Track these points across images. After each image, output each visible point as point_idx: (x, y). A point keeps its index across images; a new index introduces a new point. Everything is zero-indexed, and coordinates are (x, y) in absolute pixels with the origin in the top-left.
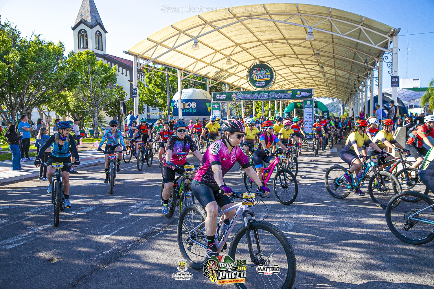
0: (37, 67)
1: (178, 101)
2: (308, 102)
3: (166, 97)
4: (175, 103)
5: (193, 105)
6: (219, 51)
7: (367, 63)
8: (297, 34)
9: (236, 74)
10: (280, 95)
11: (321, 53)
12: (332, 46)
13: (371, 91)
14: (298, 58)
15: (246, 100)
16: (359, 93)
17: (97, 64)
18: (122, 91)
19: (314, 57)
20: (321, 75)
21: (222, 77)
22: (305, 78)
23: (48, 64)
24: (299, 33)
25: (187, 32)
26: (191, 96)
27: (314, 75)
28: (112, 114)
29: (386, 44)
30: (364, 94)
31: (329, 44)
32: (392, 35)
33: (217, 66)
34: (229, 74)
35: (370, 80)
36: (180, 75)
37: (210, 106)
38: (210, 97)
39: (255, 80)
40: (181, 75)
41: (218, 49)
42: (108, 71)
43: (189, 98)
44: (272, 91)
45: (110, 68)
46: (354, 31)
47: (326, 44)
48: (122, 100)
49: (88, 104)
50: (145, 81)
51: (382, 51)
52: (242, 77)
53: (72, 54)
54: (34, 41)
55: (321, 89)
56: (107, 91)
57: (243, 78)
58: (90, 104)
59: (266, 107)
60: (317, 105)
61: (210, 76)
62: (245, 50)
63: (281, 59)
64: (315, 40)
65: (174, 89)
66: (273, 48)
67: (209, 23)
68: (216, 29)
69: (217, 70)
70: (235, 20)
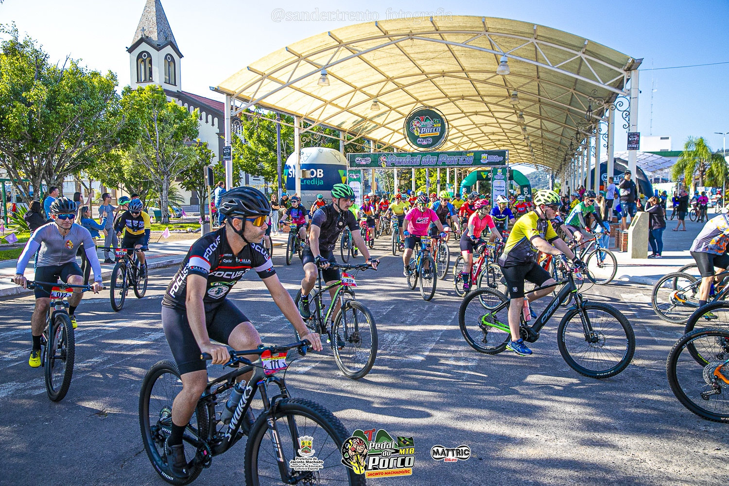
0: (74, 111)
1: (294, 167)
2: (500, 171)
3: (276, 160)
4: (290, 170)
5: (318, 173)
6: (360, 89)
7: (592, 111)
8: (482, 64)
9: (387, 126)
10: (456, 159)
11: (519, 95)
12: (536, 83)
13: (597, 155)
14: (483, 101)
15: (402, 166)
16: (578, 158)
17: (168, 107)
18: (206, 150)
19: (509, 100)
20: (519, 129)
21: (363, 129)
22: (493, 134)
23: (91, 106)
24: (486, 62)
25: (310, 58)
26: (316, 158)
27: (509, 128)
28: (189, 186)
29: (620, 83)
30: (586, 159)
31: (533, 80)
32: (629, 69)
33: (357, 112)
34: (375, 125)
35: (594, 138)
36: (298, 126)
37: (344, 176)
38: (345, 161)
39: (416, 135)
40: (301, 126)
41: (359, 85)
42: (185, 118)
43: (313, 161)
44: (442, 153)
45: (187, 113)
46: (571, 61)
47: (528, 81)
48: (207, 164)
49: (152, 170)
50: (243, 134)
51: (614, 93)
52: (396, 129)
53: (128, 90)
54: (70, 71)
55: (519, 151)
56: (182, 150)
57: (397, 131)
58: (156, 170)
59: (433, 178)
60: (512, 176)
61: (345, 128)
62: (402, 87)
63: (457, 103)
64: (511, 74)
65: (288, 147)
66: (445, 85)
67: (346, 46)
68: (356, 54)
69: (357, 118)
70: (387, 40)
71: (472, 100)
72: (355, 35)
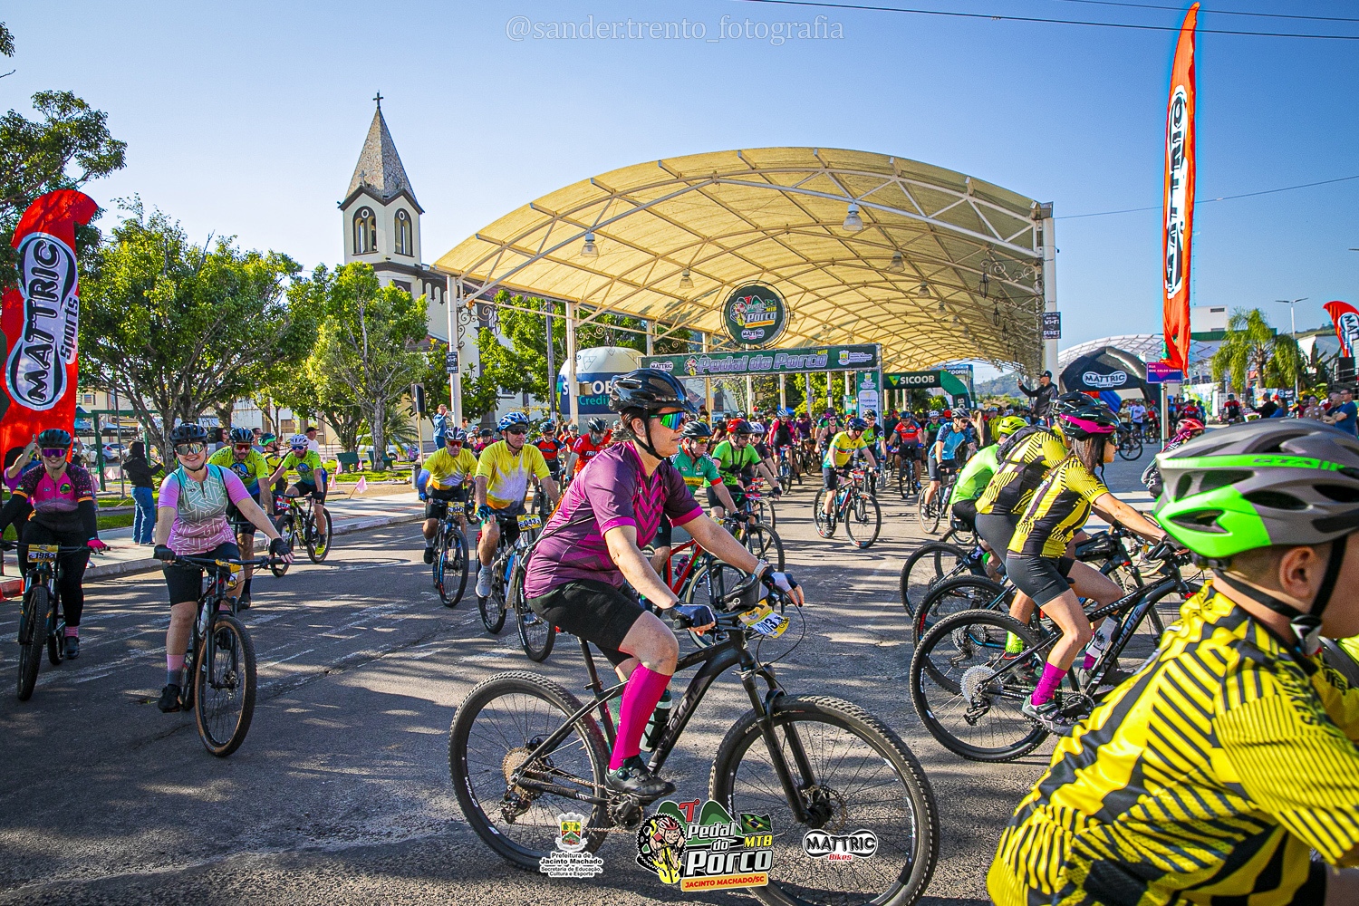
0: (213, 313)
1: (569, 378)
2: (868, 375)
3: (547, 369)
4: (566, 383)
6: (663, 257)
10: (801, 360)
12: (933, 238)
17: (382, 293)
21: (684, 316)
22: (906, 314)
25: (572, 216)
26: (603, 364)
31: (925, 234)
32: (1039, 218)
33: (668, 290)
34: (700, 309)
36: (572, 316)
39: (740, 324)
40: (576, 316)
41: (661, 250)
42: (406, 309)
43: (599, 369)
44: (780, 351)
45: (411, 302)
46: (955, 208)
47: (920, 235)
49: (360, 390)
56: (403, 359)
58: (364, 389)
61: (654, 316)
62: (731, 251)
63: (829, 270)
66: (801, 244)
67: (622, 195)
68: (639, 207)
69: (669, 299)
70: (683, 186)
71: (850, 266)
72: (635, 181)
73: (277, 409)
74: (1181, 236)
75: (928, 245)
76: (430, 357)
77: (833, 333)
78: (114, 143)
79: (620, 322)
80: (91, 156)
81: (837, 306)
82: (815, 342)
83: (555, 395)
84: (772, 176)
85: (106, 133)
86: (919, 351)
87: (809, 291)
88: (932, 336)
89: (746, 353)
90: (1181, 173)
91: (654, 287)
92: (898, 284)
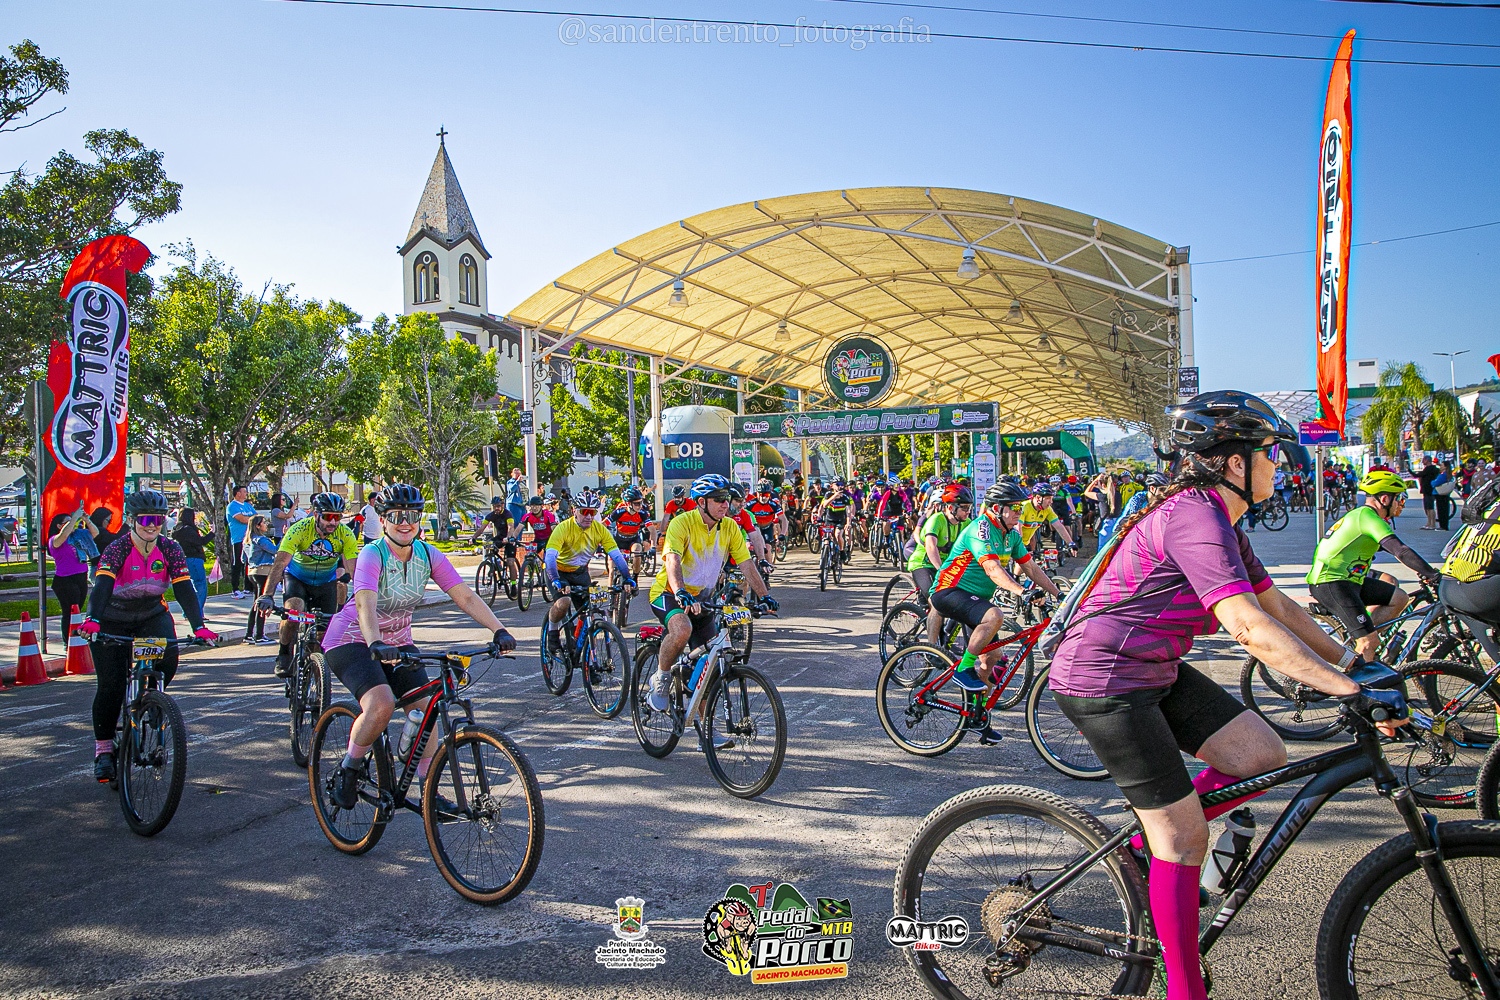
0: (270, 368)
1: (653, 440)
2: (984, 437)
3: (628, 430)
4: (649, 445)
5: (695, 449)
6: (758, 307)
10: (910, 420)
12: (1054, 285)
17: (447, 346)
21: (778, 372)
22: (1022, 369)
23: (297, 360)
25: (659, 263)
26: (691, 425)
29: (1164, 286)
31: (1045, 281)
32: (1174, 263)
33: (762, 343)
34: (796, 364)
36: (657, 371)
39: (842, 380)
40: (661, 372)
41: (754, 300)
42: (474, 364)
43: (685, 429)
44: (889, 410)
45: (479, 356)
46: (1081, 253)
49: (424, 452)
50: (573, 388)
58: (429, 451)
61: (745, 371)
62: (832, 300)
67: (714, 240)
68: (733, 252)
69: (763, 353)
70: (781, 229)
71: (961, 316)
72: (727, 224)
73: (331, 474)
74: (1336, 284)
75: (1048, 293)
76: (499, 416)
77: (941, 390)
78: (169, 184)
79: (708, 378)
80: (145, 198)
81: (946, 360)
82: (921, 399)
83: (637, 458)
84: (879, 218)
85: (162, 175)
86: (1036, 409)
87: (915, 344)
88: (1049, 393)
89: (848, 413)
90: (1336, 216)
91: (747, 339)
92: (1014, 336)
